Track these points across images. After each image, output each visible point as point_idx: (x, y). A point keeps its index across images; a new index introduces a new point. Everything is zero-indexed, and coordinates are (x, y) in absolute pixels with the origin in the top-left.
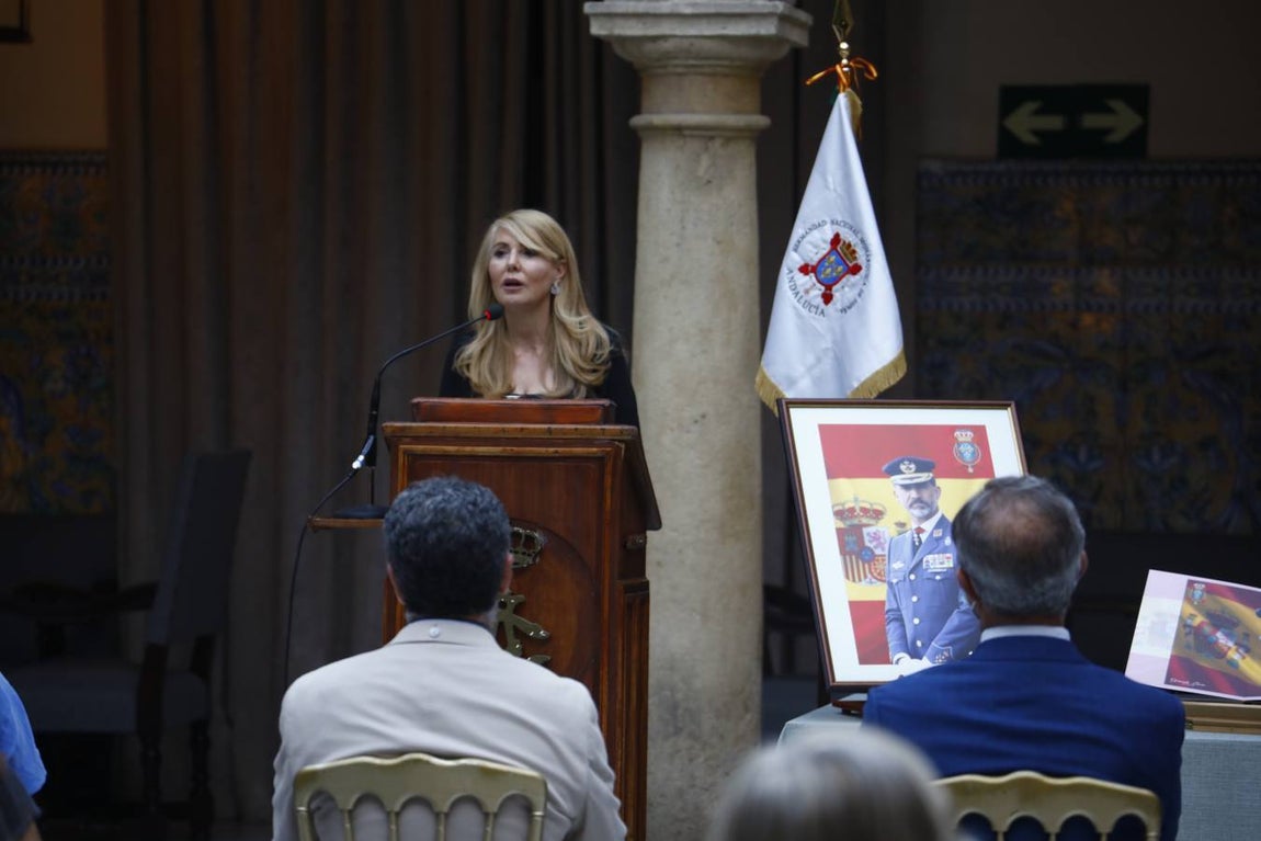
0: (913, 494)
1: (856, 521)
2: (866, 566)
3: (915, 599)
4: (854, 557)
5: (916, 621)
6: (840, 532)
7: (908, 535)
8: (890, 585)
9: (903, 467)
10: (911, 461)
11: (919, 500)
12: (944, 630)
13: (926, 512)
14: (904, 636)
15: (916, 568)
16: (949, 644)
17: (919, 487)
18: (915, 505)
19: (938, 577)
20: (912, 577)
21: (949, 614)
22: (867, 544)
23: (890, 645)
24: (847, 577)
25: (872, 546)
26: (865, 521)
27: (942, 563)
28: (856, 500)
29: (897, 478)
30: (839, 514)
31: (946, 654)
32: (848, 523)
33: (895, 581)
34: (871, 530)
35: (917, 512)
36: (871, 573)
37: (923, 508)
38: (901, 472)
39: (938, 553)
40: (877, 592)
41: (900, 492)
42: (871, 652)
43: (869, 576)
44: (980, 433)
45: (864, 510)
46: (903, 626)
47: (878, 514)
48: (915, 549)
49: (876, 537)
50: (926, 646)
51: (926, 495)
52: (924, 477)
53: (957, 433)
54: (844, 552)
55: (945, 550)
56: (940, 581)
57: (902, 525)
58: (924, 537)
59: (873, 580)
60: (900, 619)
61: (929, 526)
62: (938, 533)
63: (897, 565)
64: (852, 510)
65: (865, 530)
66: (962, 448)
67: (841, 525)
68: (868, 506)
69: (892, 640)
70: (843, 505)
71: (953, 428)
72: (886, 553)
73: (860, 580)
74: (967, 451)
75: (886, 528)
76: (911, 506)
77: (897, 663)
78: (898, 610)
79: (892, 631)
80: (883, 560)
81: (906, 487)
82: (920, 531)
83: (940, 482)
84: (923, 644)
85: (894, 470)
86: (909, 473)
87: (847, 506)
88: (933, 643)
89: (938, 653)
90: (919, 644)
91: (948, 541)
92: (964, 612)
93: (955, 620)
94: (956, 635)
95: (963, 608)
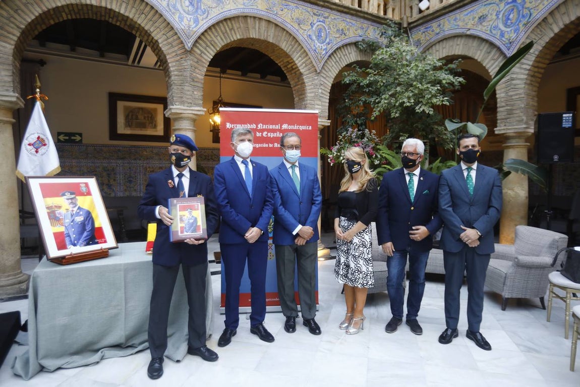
0: (70, 201)
1: (53, 210)
2: (58, 222)
4: (53, 220)
5: (74, 236)
6: (48, 213)
7: (70, 212)
8: (66, 226)
9: (66, 194)
10: (68, 192)
11: (72, 203)
12: (83, 237)
13: (74, 205)
14: (71, 241)
15: (73, 221)
16: (85, 241)
17: (71, 199)
22: (57, 215)
23: (67, 244)
24: (52, 226)
25: (59, 216)
26: (56, 209)
27: (80, 219)
28: (53, 204)
29: (65, 197)
30: (48, 208)
32: (51, 210)
34: (58, 212)
35: (72, 206)
36: (59, 224)
38: (66, 195)
39: (79, 216)
40: (61, 229)
41: (66, 201)
42: (61, 246)
44: (87, 185)
45: (55, 206)
46: (70, 238)
47: (60, 207)
48: (72, 216)
49: (60, 214)
50: (78, 242)
51: (74, 201)
52: (73, 196)
53: (81, 185)
54: (50, 218)
55: (81, 215)
56: (80, 224)
57: (67, 210)
58: (74, 212)
59: (60, 226)
60: (69, 236)
61: (75, 209)
62: (78, 211)
63: (67, 221)
64: (52, 207)
65: (56, 212)
66: (83, 188)
67: (49, 211)
68: (56, 205)
69: (67, 242)
71: (79, 183)
72: (63, 218)
73: (56, 226)
74: (84, 189)
75: (63, 211)
76: (69, 204)
78: (69, 233)
79: (67, 240)
80: (63, 220)
81: (68, 199)
82: (73, 211)
83: (77, 197)
85: (64, 195)
86: (68, 195)
87: (50, 205)
88: (80, 241)
89: (81, 244)
90: (76, 242)
91: (81, 213)
92: (88, 231)
93: (85, 234)
94: (86, 238)
95: (88, 230)
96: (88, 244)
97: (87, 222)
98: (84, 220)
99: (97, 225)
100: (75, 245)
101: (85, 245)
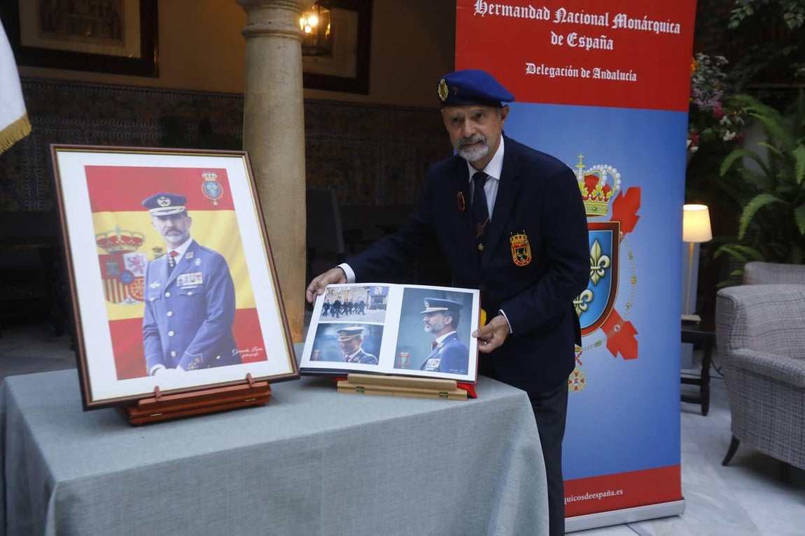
0: (169, 223)
1: (117, 249)
2: (126, 287)
3: (170, 314)
4: (115, 281)
5: (171, 334)
6: (102, 258)
7: (164, 258)
8: (148, 303)
9: (160, 202)
10: (166, 197)
11: (173, 229)
12: (196, 339)
13: (179, 238)
14: (160, 349)
15: (171, 286)
16: (200, 351)
17: (174, 217)
18: (170, 233)
19: (190, 293)
20: (168, 295)
21: (200, 324)
22: (127, 268)
23: (147, 359)
24: (108, 299)
25: (131, 269)
26: (126, 248)
27: (193, 281)
28: (118, 230)
29: (155, 211)
30: (102, 243)
31: (197, 360)
32: (110, 250)
33: (152, 299)
34: (132, 255)
35: (171, 239)
36: (131, 294)
37: (176, 235)
38: (158, 206)
39: (190, 272)
40: (136, 310)
41: (157, 222)
42: (129, 366)
43: (129, 296)
44: (222, 175)
45: (125, 238)
46: (159, 339)
47: (138, 242)
48: (170, 270)
49: (135, 262)
50: (179, 355)
51: (179, 224)
52: (178, 209)
53: (204, 175)
54: (105, 275)
55: (196, 270)
56: (192, 296)
57: (158, 250)
58: (178, 259)
59: (133, 300)
60: (156, 334)
61: (181, 250)
62: (190, 256)
63: (154, 285)
64: (114, 239)
65: (126, 256)
66: (209, 186)
67: (104, 252)
68: (128, 235)
69: (149, 353)
70: (106, 234)
71: (200, 171)
72: (144, 275)
73: (120, 301)
74: (212, 189)
75: (145, 253)
76: (166, 234)
77: (153, 374)
78: (155, 325)
79: (149, 345)
80: (142, 281)
81: (163, 218)
82: (174, 254)
83: (191, 213)
84: (176, 354)
85: (152, 204)
86: (165, 206)
87: (110, 235)
88: (186, 352)
89: (190, 360)
90: (173, 354)
91: (198, 262)
92: (212, 322)
93: (204, 329)
94: (203, 344)
95: (211, 318)
96: (209, 363)
97: (212, 291)
98: (204, 284)
99: (240, 303)
100: (170, 364)
101: (201, 366)
